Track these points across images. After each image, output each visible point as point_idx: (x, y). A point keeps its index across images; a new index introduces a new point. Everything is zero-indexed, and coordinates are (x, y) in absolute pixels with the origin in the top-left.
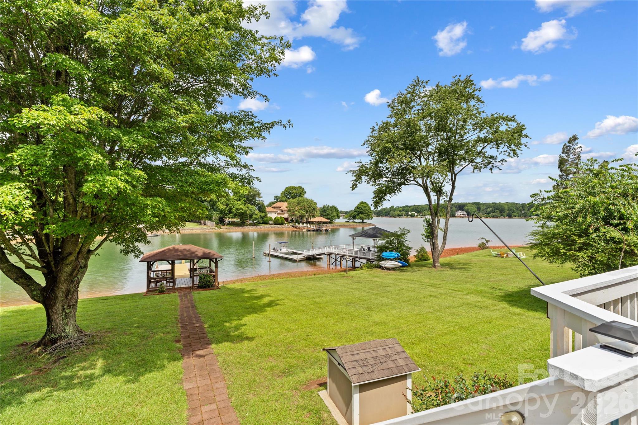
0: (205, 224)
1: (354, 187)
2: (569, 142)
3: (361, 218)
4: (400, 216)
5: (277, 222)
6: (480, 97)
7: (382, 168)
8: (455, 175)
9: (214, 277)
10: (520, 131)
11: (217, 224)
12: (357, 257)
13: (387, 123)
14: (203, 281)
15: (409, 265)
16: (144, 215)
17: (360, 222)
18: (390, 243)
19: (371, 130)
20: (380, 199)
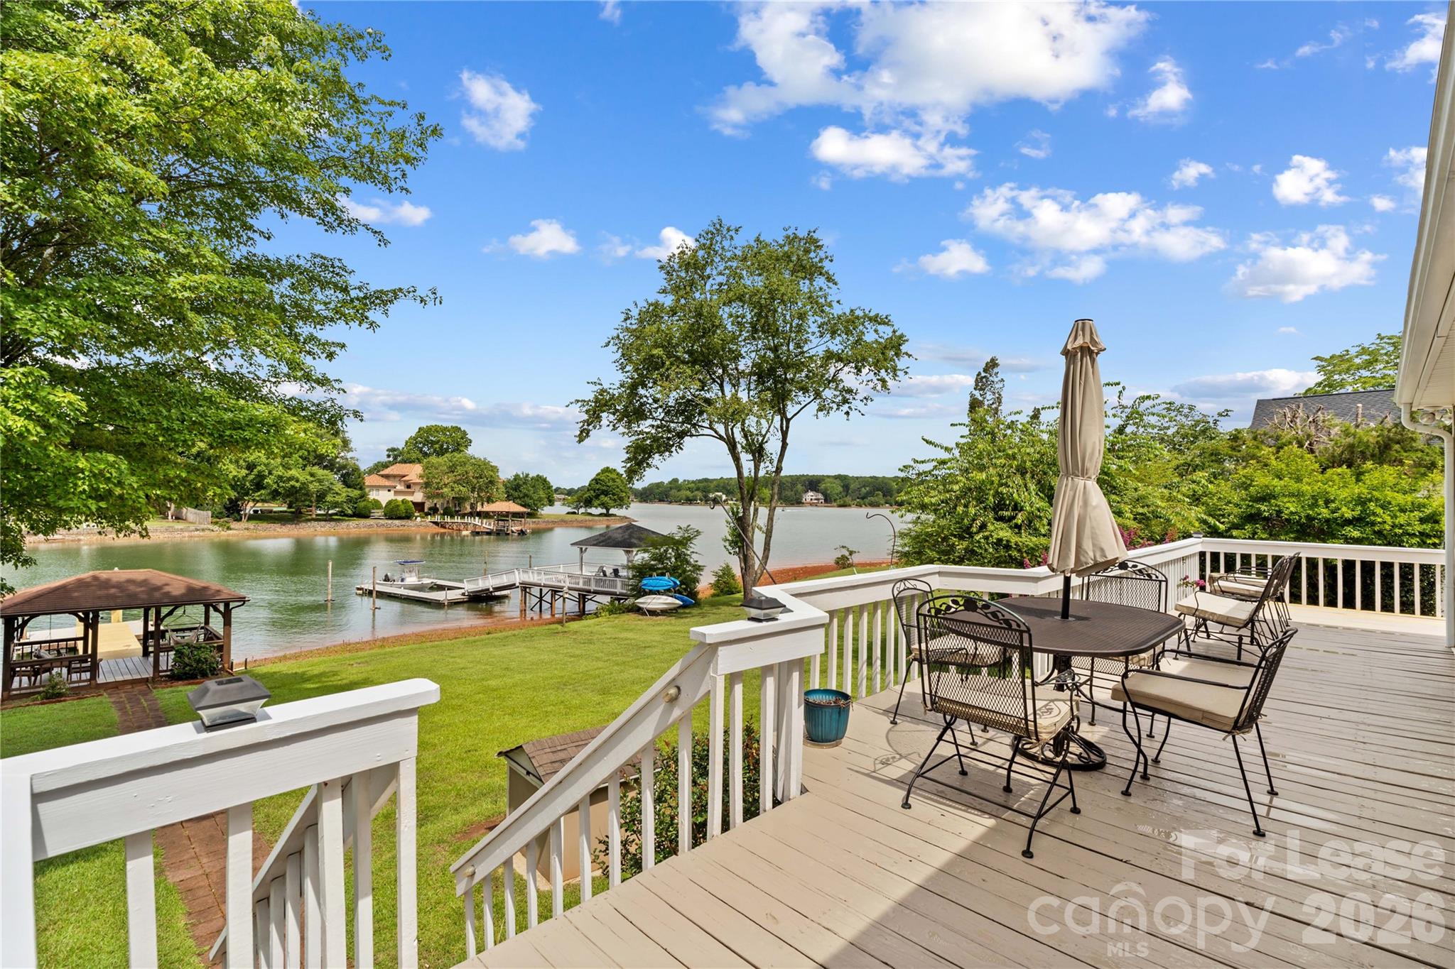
0: (178, 518)
1: (583, 435)
2: (985, 371)
3: (603, 505)
4: (691, 500)
5: (393, 513)
6: (831, 273)
7: (645, 399)
8: (788, 421)
9: (220, 648)
10: (895, 345)
11: (217, 516)
12: (589, 591)
13: (656, 305)
14: (186, 660)
15: (698, 604)
16: (68, 493)
17: (601, 515)
18: (661, 558)
19: (623, 316)
20: (639, 464)
